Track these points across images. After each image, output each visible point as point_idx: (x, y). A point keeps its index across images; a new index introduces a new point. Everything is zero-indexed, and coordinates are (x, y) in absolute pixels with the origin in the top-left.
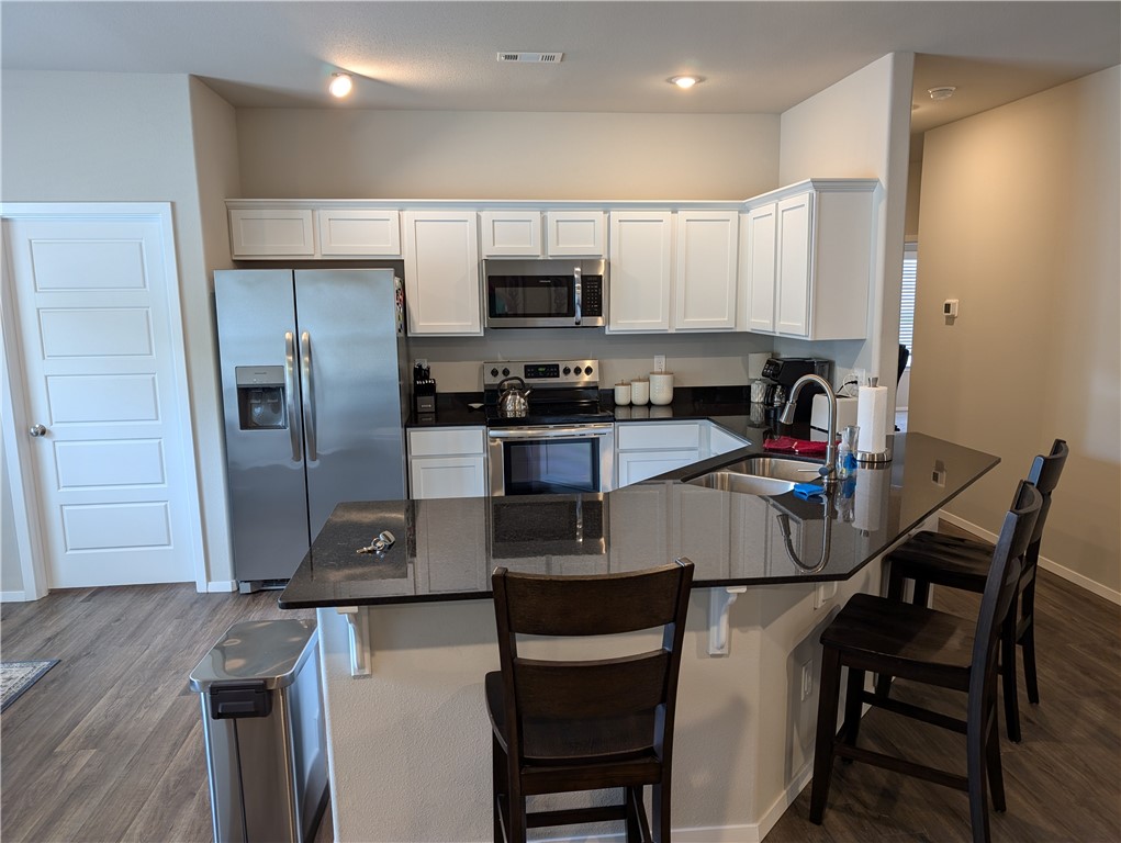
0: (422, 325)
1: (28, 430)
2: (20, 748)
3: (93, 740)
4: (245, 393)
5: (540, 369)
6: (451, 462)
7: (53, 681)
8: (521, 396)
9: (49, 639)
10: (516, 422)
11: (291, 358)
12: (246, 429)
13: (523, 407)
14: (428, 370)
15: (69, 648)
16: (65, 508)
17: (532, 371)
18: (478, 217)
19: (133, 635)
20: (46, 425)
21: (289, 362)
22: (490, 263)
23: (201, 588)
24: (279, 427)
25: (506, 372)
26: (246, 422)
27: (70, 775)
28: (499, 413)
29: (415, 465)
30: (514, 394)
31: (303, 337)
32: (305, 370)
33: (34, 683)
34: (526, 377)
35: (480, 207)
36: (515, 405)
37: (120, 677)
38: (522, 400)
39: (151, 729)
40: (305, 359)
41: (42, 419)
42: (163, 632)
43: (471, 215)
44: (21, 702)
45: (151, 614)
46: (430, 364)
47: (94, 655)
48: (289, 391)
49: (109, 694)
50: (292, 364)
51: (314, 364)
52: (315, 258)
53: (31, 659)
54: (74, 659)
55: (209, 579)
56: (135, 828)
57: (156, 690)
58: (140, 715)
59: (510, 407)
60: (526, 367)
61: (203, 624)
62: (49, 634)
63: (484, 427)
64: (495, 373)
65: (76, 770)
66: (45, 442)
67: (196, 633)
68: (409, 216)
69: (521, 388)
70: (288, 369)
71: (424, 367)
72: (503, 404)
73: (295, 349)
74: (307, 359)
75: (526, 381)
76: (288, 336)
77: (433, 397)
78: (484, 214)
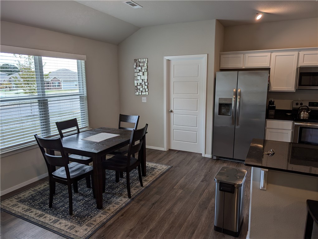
0: (274, 88)
1: (169, 111)
2: (166, 185)
3: (182, 187)
4: (221, 105)
5: (315, 104)
6: (280, 131)
7: (172, 171)
8: (307, 112)
9: (170, 161)
10: (304, 121)
11: (235, 96)
12: (220, 115)
13: (307, 116)
14: (274, 102)
15: (174, 164)
16: (174, 130)
17: (311, 104)
18: (299, 54)
19: (188, 164)
20: (172, 110)
21: (234, 97)
22: (301, 68)
23: (203, 155)
24: (229, 115)
25: (301, 104)
26: (220, 113)
27: (178, 194)
28: (298, 117)
29: (267, 130)
30: (304, 111)
31: (239, 91)
32: (238, 100)
33: (168, 170)
34: (309, 106)
35: (300, 50)
36: (304, 115)
37: (186, 174)
38: (307, 114)
39: (195, 189)
40: (238, 97)
41: (172, 109)
42: (195, 165)
43: (296, 53)
44: (166, 174)
45: (192, 160)
46: (274, 100)
47: (180, 167)
48: (233, 105)
49: (184, 177)
50: (235, 98)
51: (241, 98)
52: (243, 68)
53: (167, 164)
54: (176, 167)
55: (205, 154)
56: (193, 212)
57: (195, 179)
58: (192, 184)
59: (302, 116)
60: (309, 102)
61: (205, 165)
62: (170, 159)
63: (293, 121)
64: (297, 104)
65: (179, 194)
66: (172, 114)
67: (203, 167)
68: (274, 54)
69: (307, 110)
70: (233, 99)
71: (273, 101)
72: (300, 114)
73: (236, 94)
74: (239, 97)
75: (309, 107)
76: (234, 90)
77: (274, 111)
78: (301, 53)
